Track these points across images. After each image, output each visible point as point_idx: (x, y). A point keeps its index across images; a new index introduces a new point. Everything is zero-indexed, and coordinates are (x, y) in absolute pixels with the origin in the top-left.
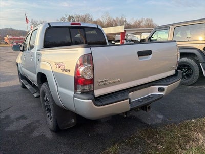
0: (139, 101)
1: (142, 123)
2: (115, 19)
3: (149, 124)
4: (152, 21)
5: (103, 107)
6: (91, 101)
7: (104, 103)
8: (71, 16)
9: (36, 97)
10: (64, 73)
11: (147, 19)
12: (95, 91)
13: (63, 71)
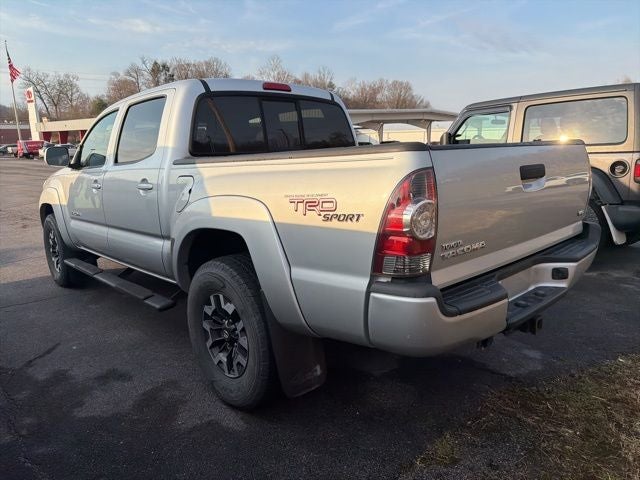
0: (517, 305)
1: (493, 373)
2: (299, 77)
3: (512, 374)
4: (408, 88)
5: (459, 318)
6: (432, 300)
7: (462, 306)
8: (159, 62)
9: (160, 310)
10: (335, 224)
11: (395, 84)
12: (434, 275)
13: (327, 219)
